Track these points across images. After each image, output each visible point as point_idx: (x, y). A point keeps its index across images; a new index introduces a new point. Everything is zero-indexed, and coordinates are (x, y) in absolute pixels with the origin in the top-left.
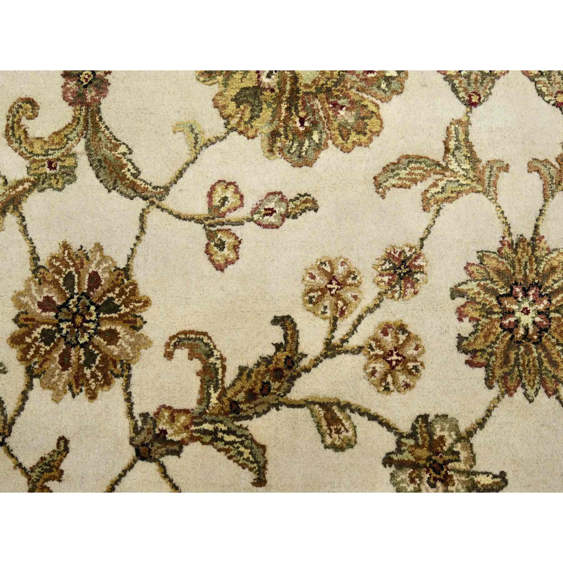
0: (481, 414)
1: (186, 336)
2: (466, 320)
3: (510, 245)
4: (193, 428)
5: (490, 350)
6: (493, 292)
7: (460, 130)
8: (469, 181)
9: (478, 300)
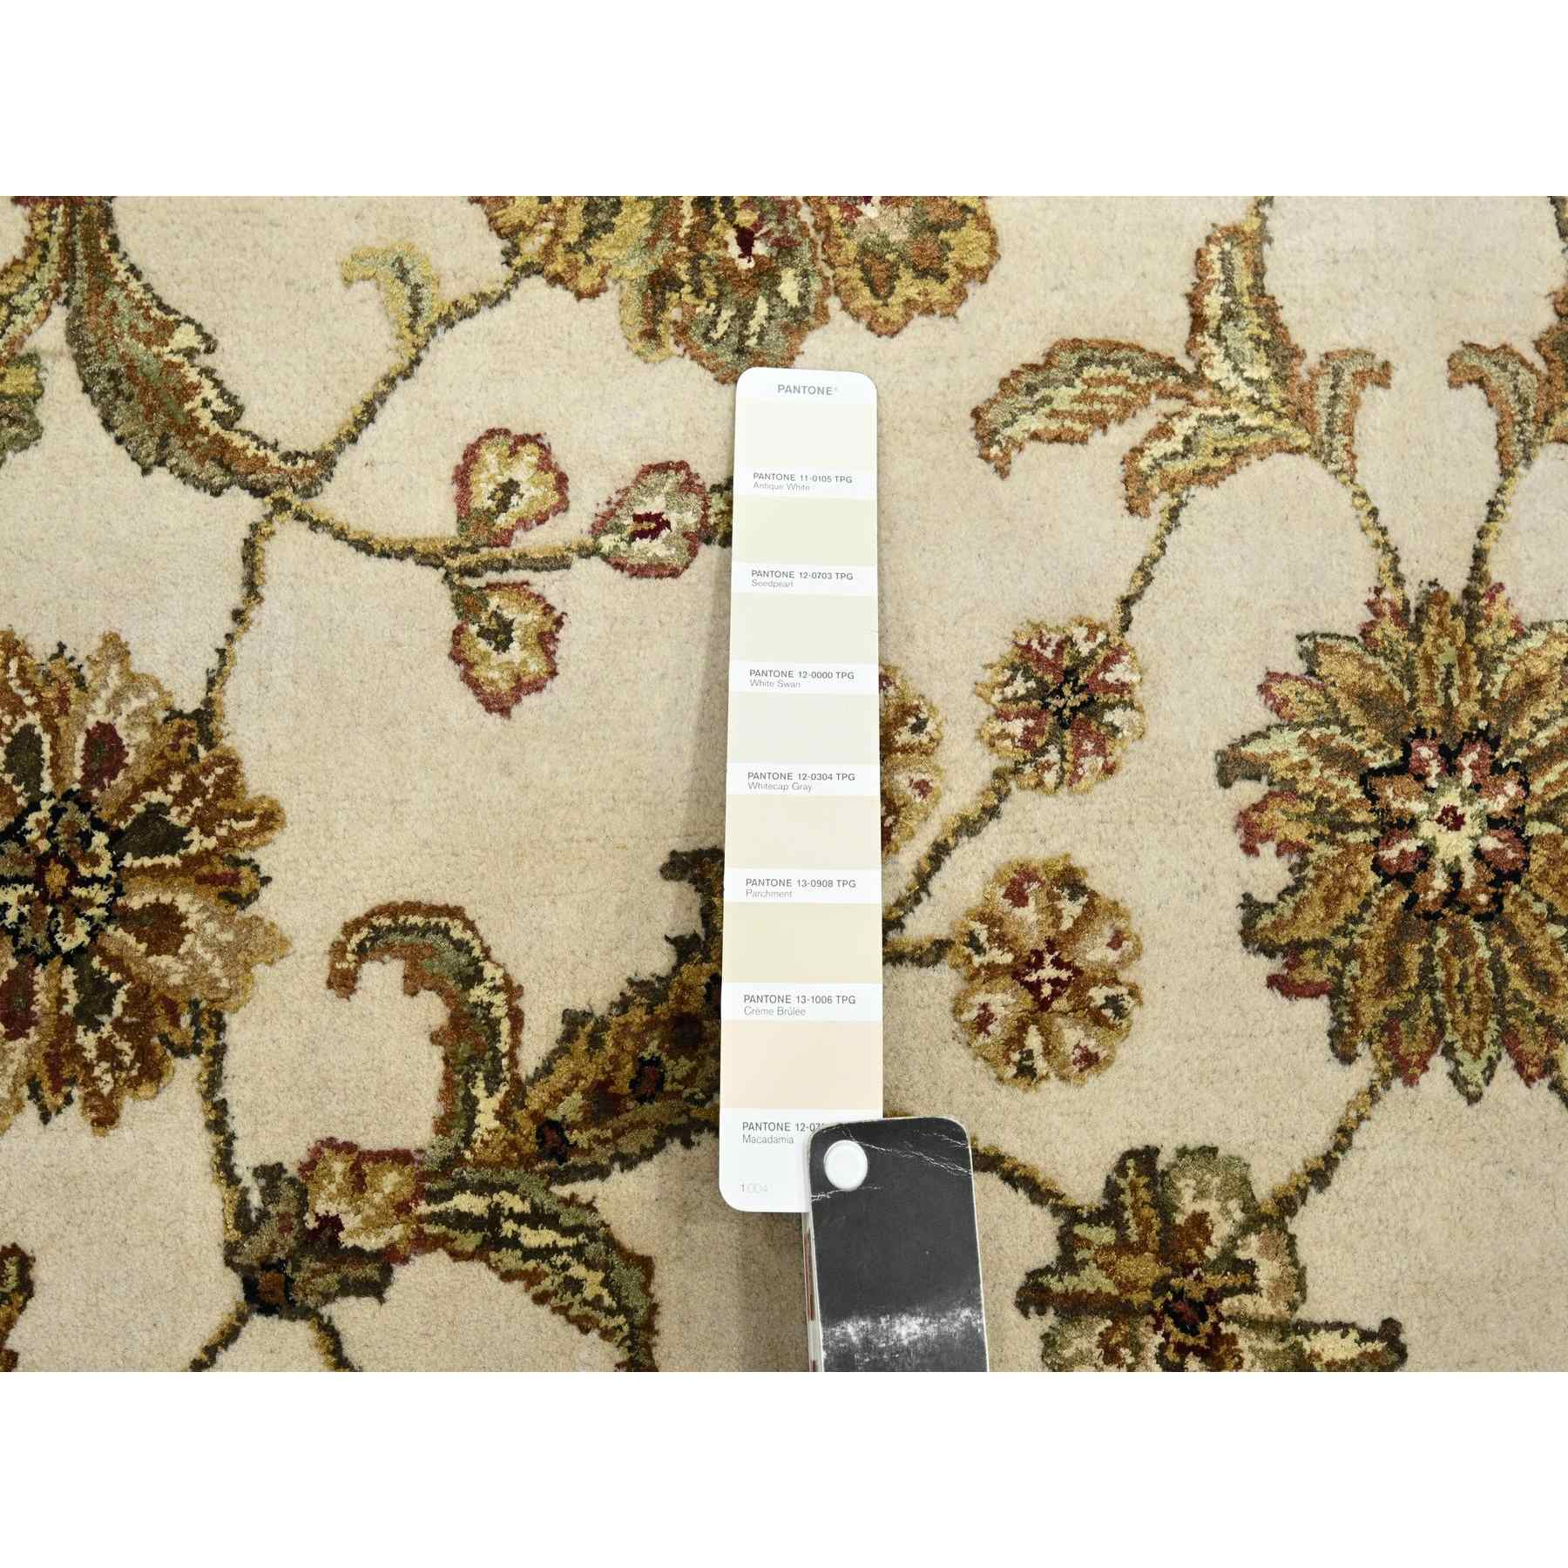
0: (1319, 1141)
1: (395, 920)
2: (1267, 850)
3: (1400, 615)
4: (423, 1208)
5: (1342, 943)
6: (1349, 761)
7: (1238, 258)
8: (1267, 419)
9: (1303, 787)
